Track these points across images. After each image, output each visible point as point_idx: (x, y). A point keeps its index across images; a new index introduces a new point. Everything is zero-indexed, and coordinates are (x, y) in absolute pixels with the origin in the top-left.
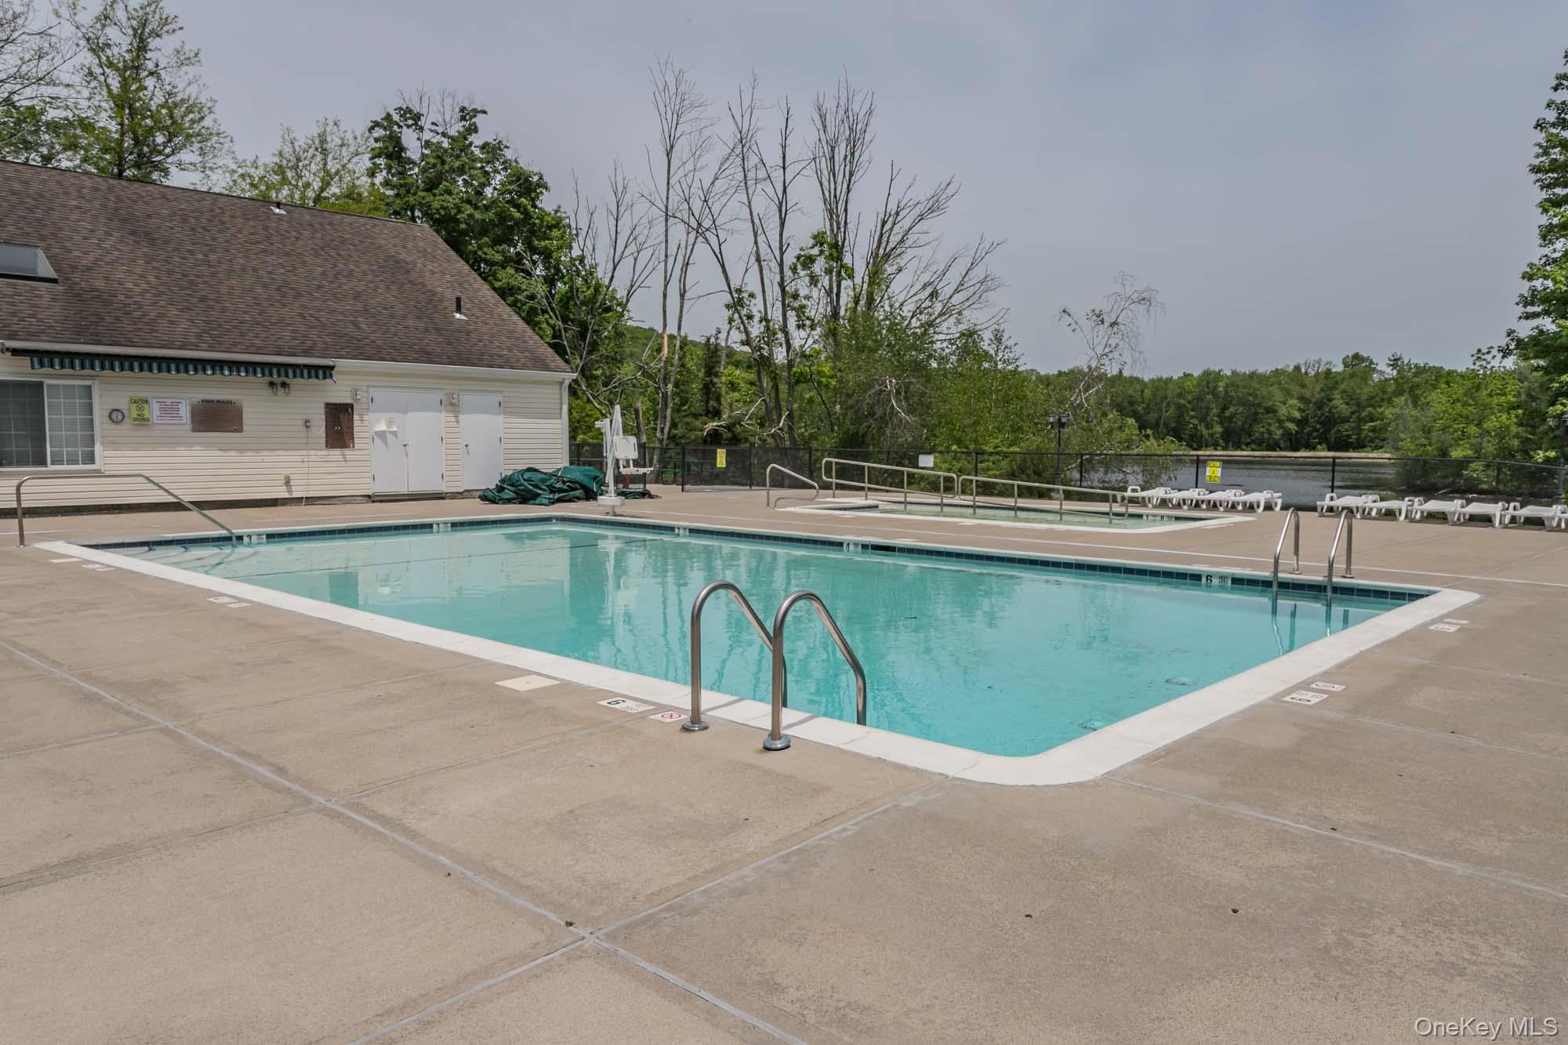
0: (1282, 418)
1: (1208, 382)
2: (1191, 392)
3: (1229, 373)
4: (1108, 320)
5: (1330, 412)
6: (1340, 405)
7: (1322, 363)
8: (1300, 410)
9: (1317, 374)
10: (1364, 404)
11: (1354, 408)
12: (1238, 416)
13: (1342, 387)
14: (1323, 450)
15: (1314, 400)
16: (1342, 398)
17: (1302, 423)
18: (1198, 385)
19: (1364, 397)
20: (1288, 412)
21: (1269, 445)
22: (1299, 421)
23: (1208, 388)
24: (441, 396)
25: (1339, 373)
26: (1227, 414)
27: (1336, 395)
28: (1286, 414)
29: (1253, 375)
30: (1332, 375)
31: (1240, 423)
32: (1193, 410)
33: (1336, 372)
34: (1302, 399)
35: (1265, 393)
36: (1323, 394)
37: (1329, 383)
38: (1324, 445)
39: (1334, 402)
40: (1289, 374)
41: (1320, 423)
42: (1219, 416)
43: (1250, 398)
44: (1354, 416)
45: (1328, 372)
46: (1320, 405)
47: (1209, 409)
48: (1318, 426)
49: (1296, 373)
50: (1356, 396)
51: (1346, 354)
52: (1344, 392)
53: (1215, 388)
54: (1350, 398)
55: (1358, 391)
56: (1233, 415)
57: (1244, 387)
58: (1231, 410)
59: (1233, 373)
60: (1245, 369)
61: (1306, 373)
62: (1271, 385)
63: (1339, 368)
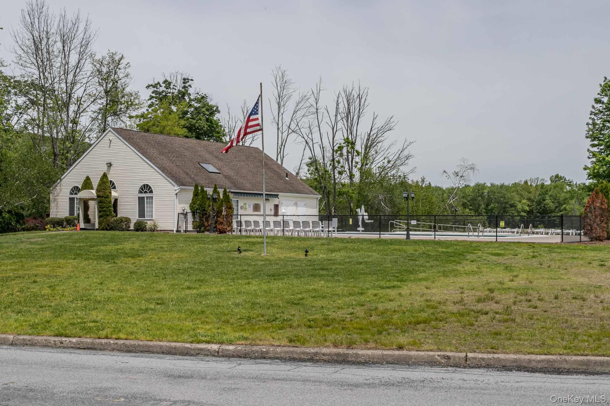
0: (519, 210)
1: (479, 190)
2: (469, 195)
3: (489, 185)
4: (460, 175)
5: (544, 207)
6: (549, 203)
7: (539, 180)
8: (528, 205)
9: (537, 186)
10: (562, 202)
11: (557, 204)
12: (496, 209)
13: (550, 193)
14: (542, 228)
15: (535, 200)
16: (550, 199)
17: (530, 212)
18: (474, 191)
19: (561, 199)
20: (522, 207)
21: (513, 225)
22: (528, 212)
23: (479, 193)
24: (294, 202)
25: (548, 186)
26: (490, 207)
27: (547, 197)
28: (521, 208)
29: (502, 186)
30: (544, 187)
31: (496, 213)
32: (470, 206)
33: (546, 185)
34: (529, 199)
35: (509, 196)
36: (540, 197)
37: (543, 191)
38: (542, 225)
39: (547, 201)
40: (522, 186)
41: (539, 213)
42: (485, 209)
43: (502, 199)
44: (557, 209)
45: (543, 185)
46: (539, 203)
47: (479, 205)
48: (539, 215)
49: (526, 185)
50: (557, 198)
51: (552, 175)
52: (551, 196)
53: (483, 193)
54: (555, 199)
55: (559, 195)
56: (493, 209)
57: (498, 193)
58: (492, 205)
59: (491, 185)
60: (498, 183)
61: (531, 185)
62: (513, 192)
63: (548, 182)
